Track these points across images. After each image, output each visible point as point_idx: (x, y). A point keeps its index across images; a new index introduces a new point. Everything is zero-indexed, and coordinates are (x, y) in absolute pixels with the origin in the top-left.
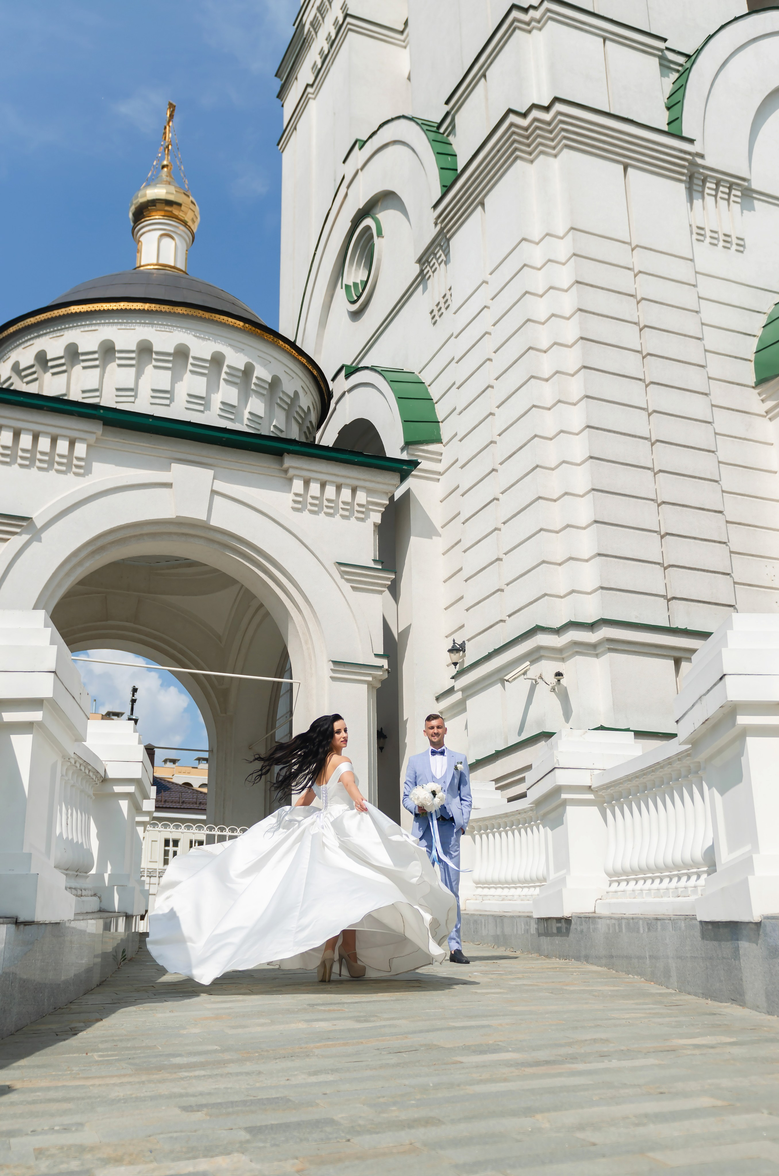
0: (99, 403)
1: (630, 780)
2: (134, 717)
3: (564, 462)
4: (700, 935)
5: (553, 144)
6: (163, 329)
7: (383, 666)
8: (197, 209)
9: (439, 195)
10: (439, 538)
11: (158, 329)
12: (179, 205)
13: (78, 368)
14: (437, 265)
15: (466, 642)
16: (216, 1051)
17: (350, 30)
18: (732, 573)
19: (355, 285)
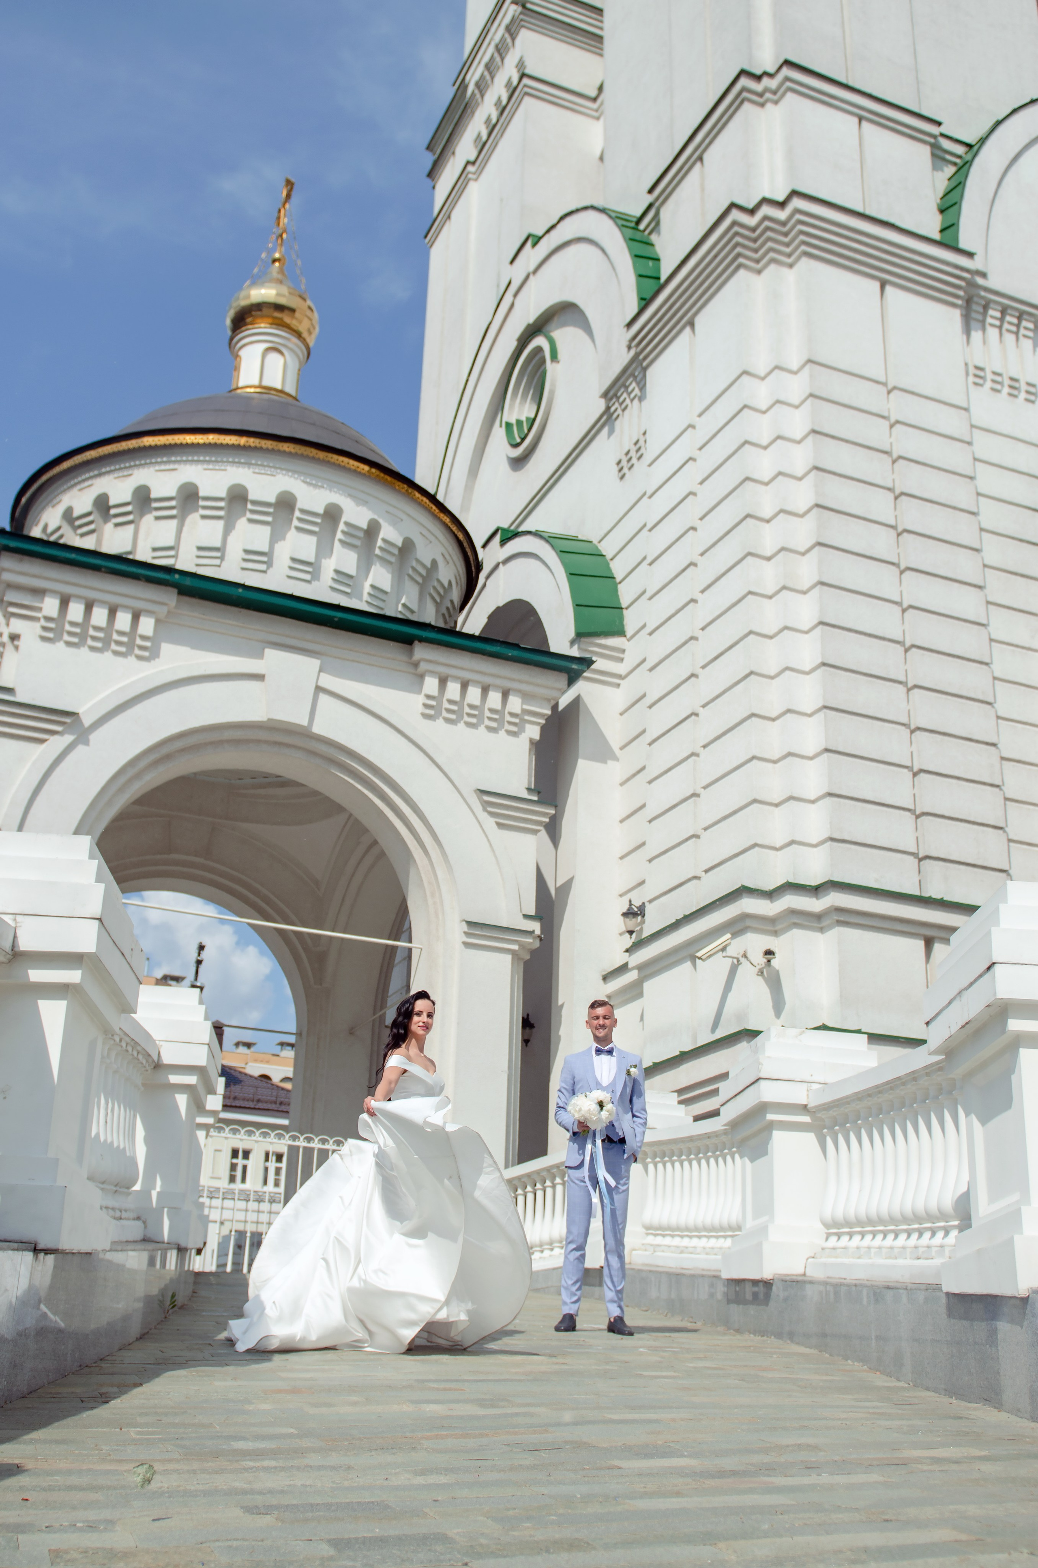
0: (174, 565)
1: (860, 1099)
2: (198, 984)
3: (788, 669)
4: (945, 1311)
5: (788, 250)
6: (263, 472)
7: (533, 932)
8: (316, 316)
9: (635, 310)
10: (615, 763)
11: (257, 471)
12: (292, 310)
13: (148, 519)
14: (628, 401)
15: (647, 904)
16: (291, 1436)
17: (526, 94)
18: (1007, 826)
19: (519, 423)
